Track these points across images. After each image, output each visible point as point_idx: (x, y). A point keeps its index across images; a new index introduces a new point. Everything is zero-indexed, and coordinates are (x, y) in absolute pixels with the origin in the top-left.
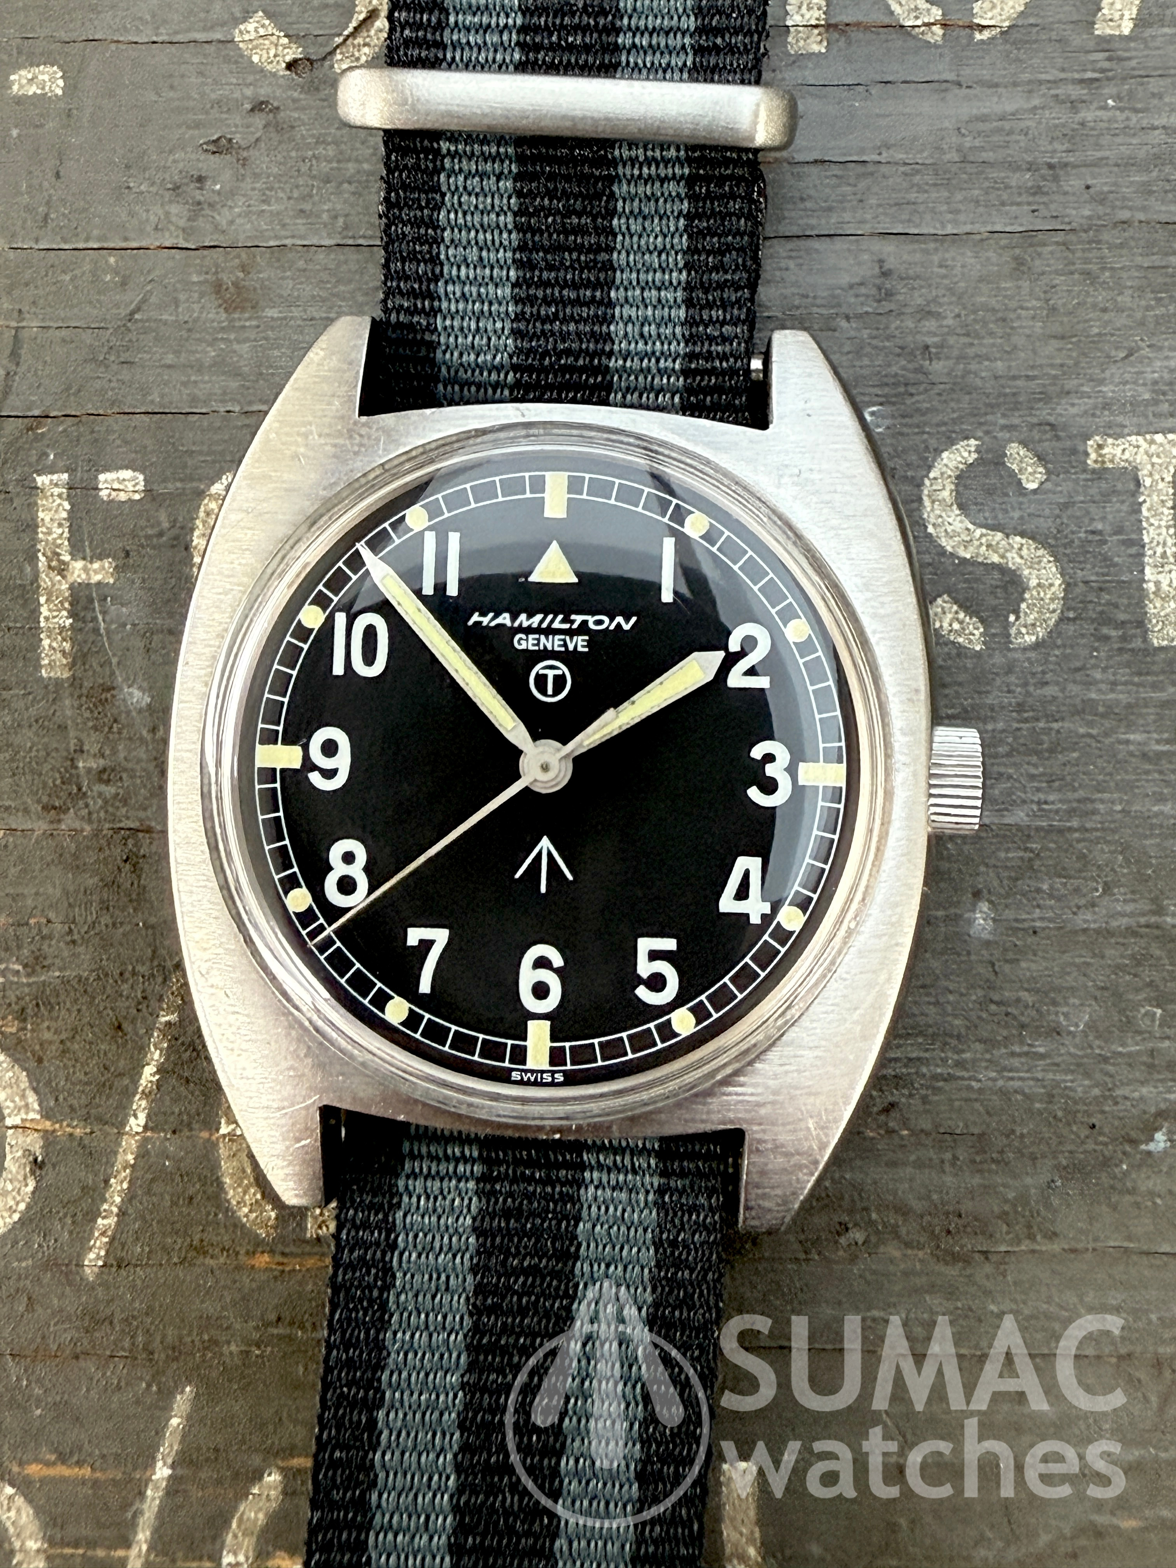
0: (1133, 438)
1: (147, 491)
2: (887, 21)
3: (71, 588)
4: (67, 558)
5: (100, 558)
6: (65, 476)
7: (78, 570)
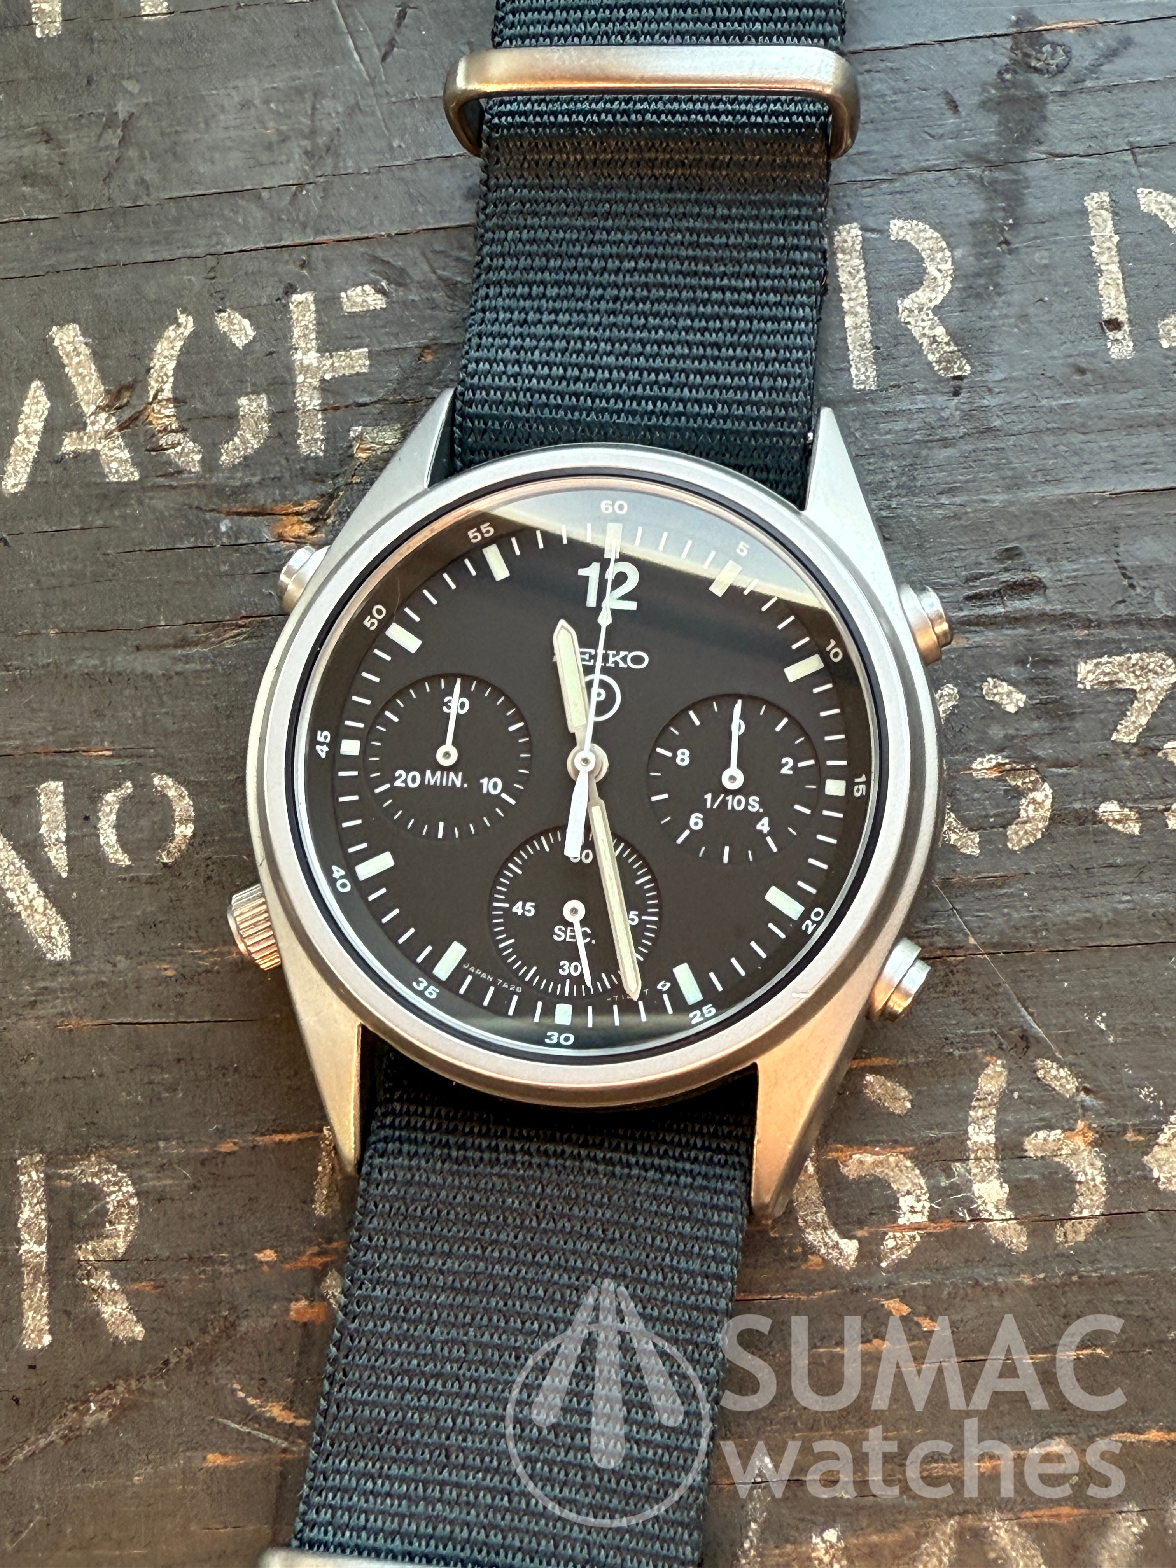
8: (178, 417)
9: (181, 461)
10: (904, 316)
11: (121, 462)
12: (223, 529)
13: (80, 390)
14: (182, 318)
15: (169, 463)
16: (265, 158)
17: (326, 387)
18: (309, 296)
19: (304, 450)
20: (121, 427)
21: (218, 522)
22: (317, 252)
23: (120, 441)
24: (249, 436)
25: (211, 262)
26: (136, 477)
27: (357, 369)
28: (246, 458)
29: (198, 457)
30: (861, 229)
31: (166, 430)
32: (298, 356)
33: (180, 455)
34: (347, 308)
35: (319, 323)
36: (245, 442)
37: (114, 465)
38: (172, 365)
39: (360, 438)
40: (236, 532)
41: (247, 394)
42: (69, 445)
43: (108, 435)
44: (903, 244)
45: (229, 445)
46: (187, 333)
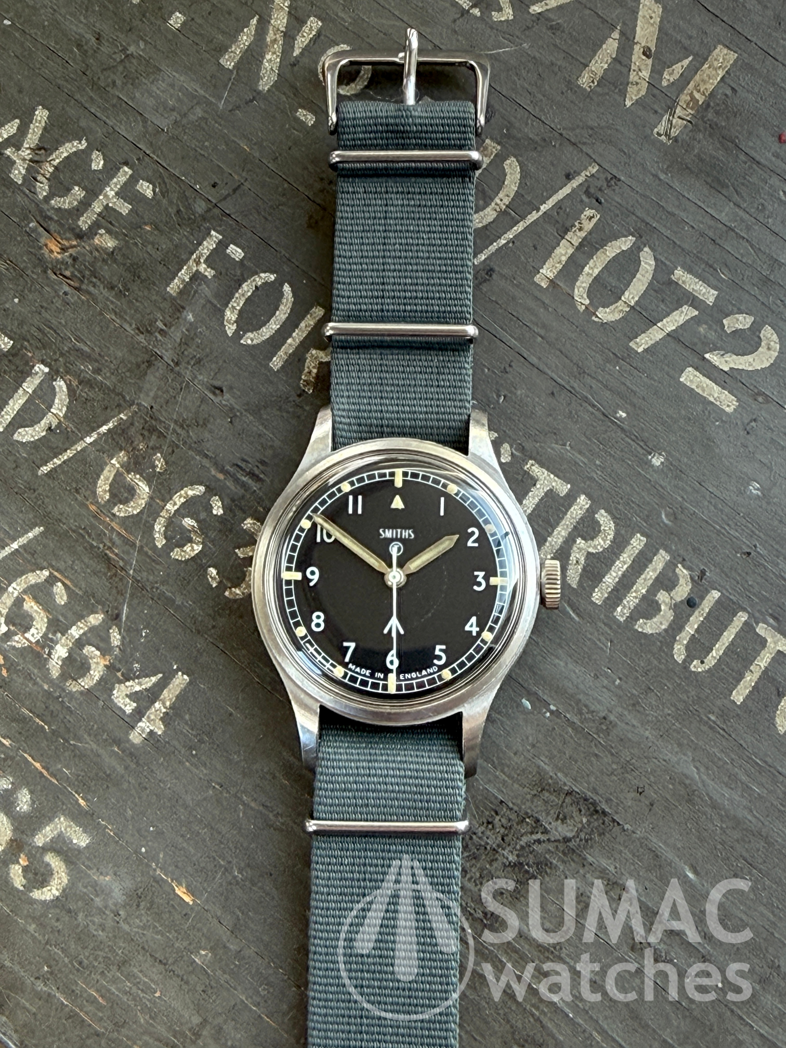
0: (544, 470)
1: (242, 260)
2: (570, 292)
3: (197, 271)
4: (202, 261)
5: (212, 268)
6: (221, 237)
7: (202, 268)
8: (52, 174)
9: (38, 190)
10: (308, 355)
11: (20, 172)
12: (31, 225)
13: (29, 136)
14: (83, 142)
15: (34, 187)
16: (161, 110)
17: (107, 207)
18: (130, 172)
19: (80, 223)
20: (31, 160)
21: (32, 221)
22: (147, 159)
23: (26, 166)
24: (67, 202)
25: (111, 130)
26: (20, 182)
27: (121, 211)
28: (60, 208)
29: (45, 194)
31: (44, 175)
32: (108, 189)
33: (41, 188)
34: (138, 187)
35: (125, 184)
36: (64, 202)
37: (17, 172)
38: (65, 154)
39: (101, 235)
40: (34, 230)
41: (80, 186)
42: (8, 152)
43: (24, 160)
45: (58, 199)
46: (81, 148)
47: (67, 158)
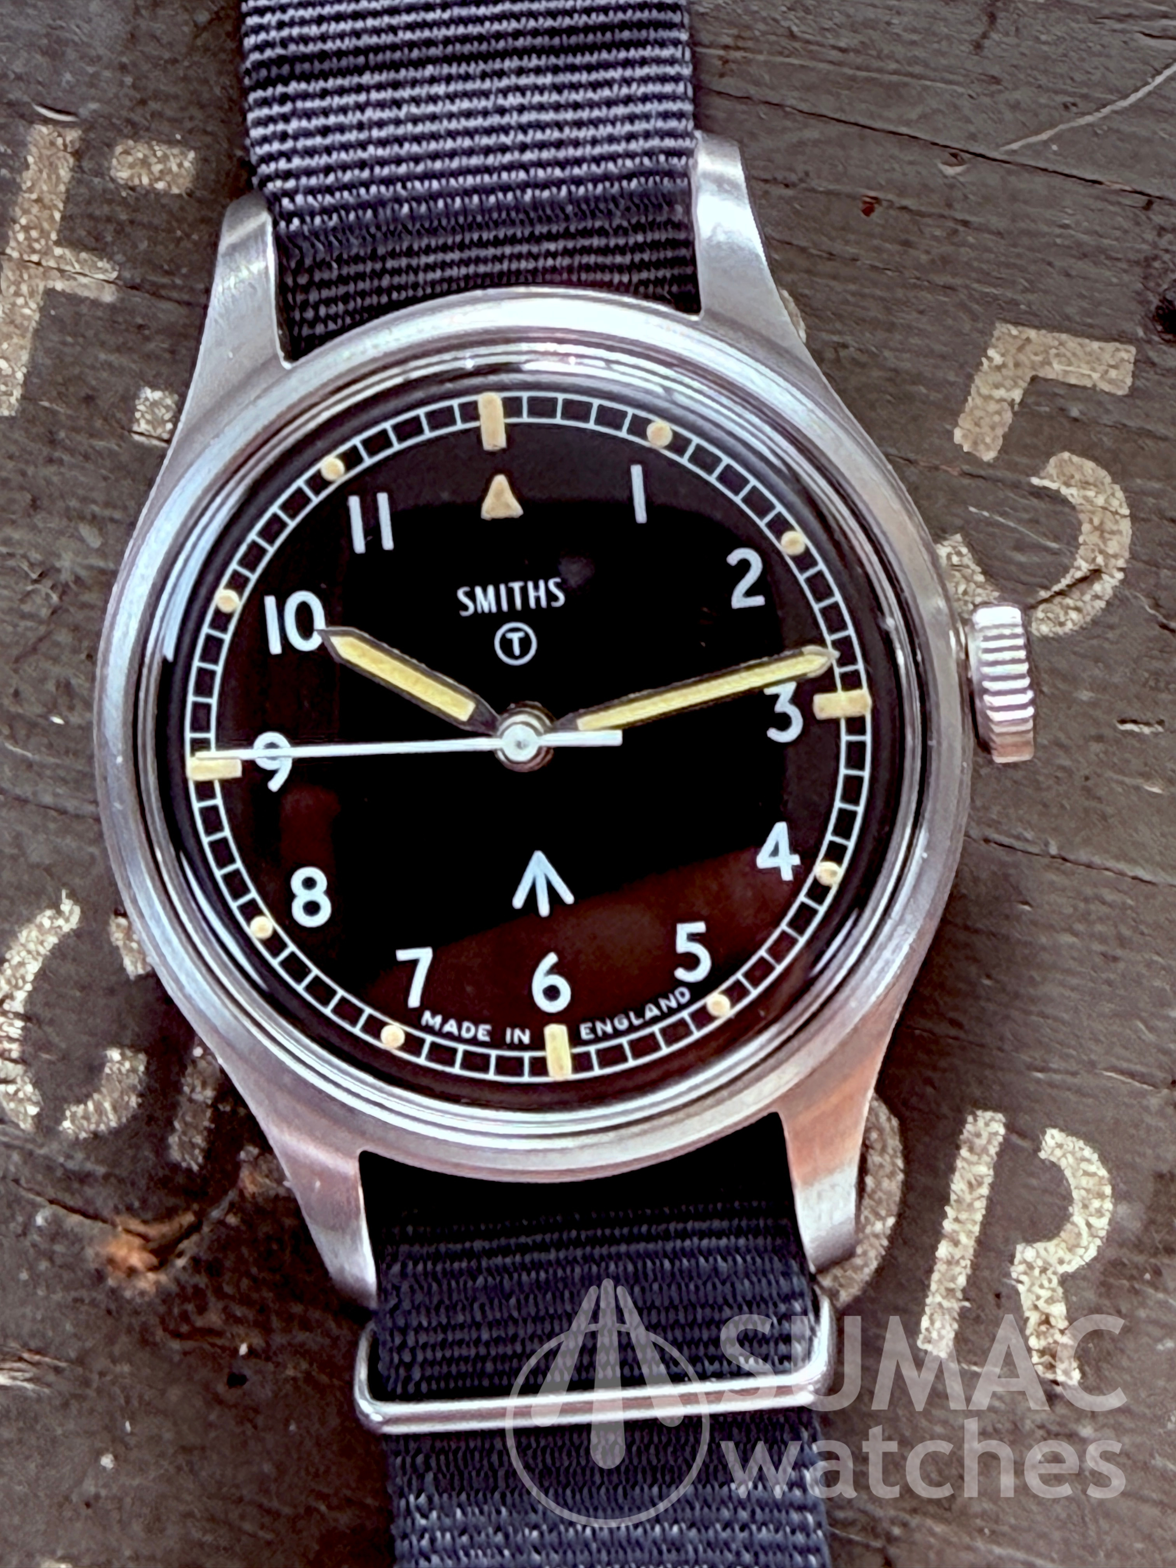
8: (23, 1041)
9: (11, 1108)
10: (1017, 1270)
12: (39, 1220)
14: (67, 905)
19: (175, 1154)
21: (37, 1207)
24: (107, 1105)
28: (96, 1135)
29: (33, 1110)
30: (1007, 1126)
33: (10, 1097)
36: (100, 1111)
38: (33, 967)
39: (253, 1166)
40: (56, 1232)
41: (121, 1047)
44: (1054, 1169)
45: (80, 1110)
46: (66, 928)
47: (42, 975)
